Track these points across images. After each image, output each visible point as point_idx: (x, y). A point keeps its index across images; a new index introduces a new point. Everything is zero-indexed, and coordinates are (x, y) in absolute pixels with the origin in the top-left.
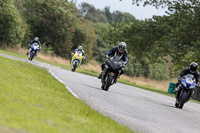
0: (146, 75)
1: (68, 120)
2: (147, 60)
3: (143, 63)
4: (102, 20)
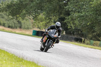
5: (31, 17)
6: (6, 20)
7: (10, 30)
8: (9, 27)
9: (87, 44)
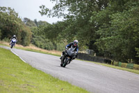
0: (56, 49)
1: (22, 73)
2: (55, 42)
3: (54, 43)
4: (34, 25)
5: (66, 40)
6: (43, 42)
7: (46, 51)
8: (45, 49)
9: (116, 65)
